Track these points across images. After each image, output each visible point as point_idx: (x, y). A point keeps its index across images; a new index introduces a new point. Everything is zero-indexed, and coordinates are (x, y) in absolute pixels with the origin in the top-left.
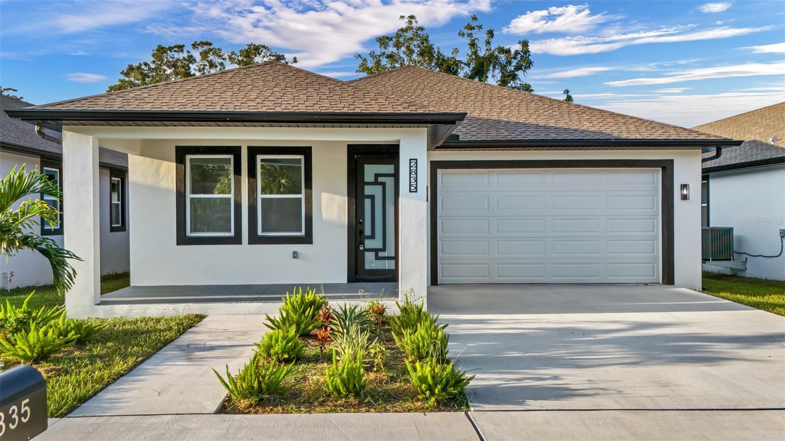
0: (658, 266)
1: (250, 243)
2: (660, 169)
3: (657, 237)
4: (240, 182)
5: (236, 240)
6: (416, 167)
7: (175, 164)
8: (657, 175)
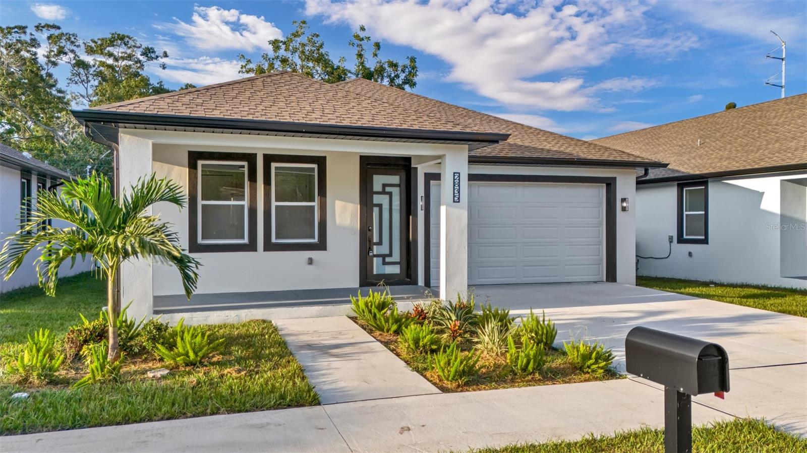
0: (602, 267)
1: (265, 250)
2: (605, 185)
3: (602, 242)
4: (255, 189)
5: (251, 246)
6: (459, 180)
7: (188, 169)
8: (602, 190)
